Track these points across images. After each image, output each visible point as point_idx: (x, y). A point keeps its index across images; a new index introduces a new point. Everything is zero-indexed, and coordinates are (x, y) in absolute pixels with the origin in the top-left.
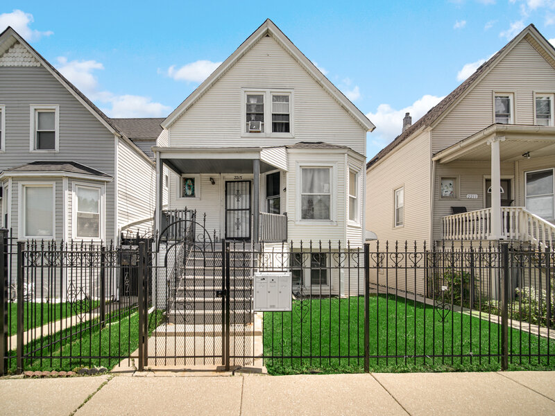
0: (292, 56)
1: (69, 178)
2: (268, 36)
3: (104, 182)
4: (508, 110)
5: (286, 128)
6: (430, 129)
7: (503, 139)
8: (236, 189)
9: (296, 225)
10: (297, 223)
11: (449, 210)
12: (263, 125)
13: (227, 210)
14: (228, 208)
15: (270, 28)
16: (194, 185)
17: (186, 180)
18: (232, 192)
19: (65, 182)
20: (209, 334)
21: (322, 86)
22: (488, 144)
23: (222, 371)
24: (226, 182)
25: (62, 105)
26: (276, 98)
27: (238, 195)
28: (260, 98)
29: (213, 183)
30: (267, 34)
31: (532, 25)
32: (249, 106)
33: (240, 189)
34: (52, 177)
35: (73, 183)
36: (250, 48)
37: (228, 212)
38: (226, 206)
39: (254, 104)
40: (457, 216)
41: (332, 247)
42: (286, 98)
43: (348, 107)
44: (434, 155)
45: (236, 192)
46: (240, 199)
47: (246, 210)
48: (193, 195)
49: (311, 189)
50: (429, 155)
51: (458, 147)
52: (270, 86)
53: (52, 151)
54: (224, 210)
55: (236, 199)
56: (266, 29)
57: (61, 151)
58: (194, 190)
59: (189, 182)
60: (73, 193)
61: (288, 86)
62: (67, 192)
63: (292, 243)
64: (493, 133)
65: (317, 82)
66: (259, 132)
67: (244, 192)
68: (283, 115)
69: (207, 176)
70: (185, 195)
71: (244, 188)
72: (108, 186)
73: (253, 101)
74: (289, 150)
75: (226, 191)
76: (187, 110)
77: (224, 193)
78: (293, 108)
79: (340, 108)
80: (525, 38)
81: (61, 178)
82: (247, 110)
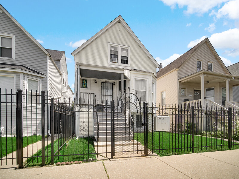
0: (129, 33)
1: (24, 73)
2: (119, 22)
3: (41, 77)
4: (200, 66)
5: (127, 62)
6: (177, 69)
7: (205, 75)
8: (106, 86)
11: (183, 100)
12: (117, 60)
13: (102, 95)
14: (103, 94)
16: (86, 83)
17: (83, 80)
18: (104, 87)
19: (21, 75)
20: (120, 145)
21: (140, 47)
22: (200, 77)
23: (145, 156)
24: (102, 83)
25: (16, 36)
26: (123, 49)
27: (107, 89)
28: (116, 48)
29: (96, 83)
31: (207, 38)
32: (111, 51)
33: (108, 86)
35: (26, 77)
36: (112, 26)
37: (103, 96)
38: (102, 93)
39: (113, 50)
40: (186, 102)
42: (126, 50)
43: (150, 57)
44: (179, 79)
45: (106, 87)
46: (108, 90)
47: (111, 95)
48: (86, 87)
50: (177, 79)
51: (189, 77)
52: (120, 44)
53: (11, 59)
54: (101, 95)
55: (106, 90)
56: (119, 19)
57: (16, 59)
58: (87, 85)
59: (84, 81)
60: (26, 81)
61: (127, 45)
62: (22, 81)
64: (202, 73)
65: (139, 45)
66: (116, 63)
67: (110, 88)
68: (125, 57)
69: (93, 79)
70: (83, 87)
71: (110, 86)
72: (44, 80)
73: (113, 49)
74: (131, 72)
75: (102, 87)
76: (84, 48)
78: (129, 54)
79: (147, 57)
80: (205, 42)
81: (19, 73)
82: (111, 53)
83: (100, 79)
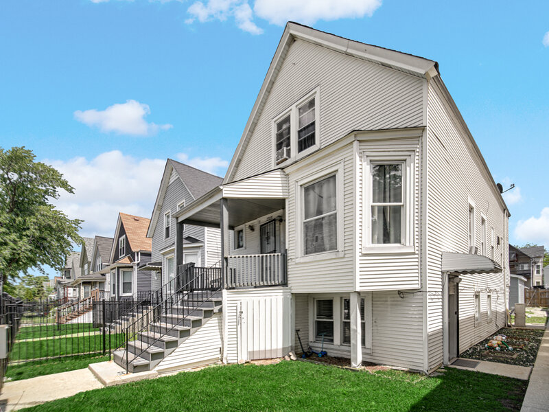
2: (295, 41)
8: (266, 231)
9: (296, 264)
10: (298, 261)
12: (290, 149)
15: (292, 32)
21: (352, 55)
24: (261, 227)
26: (303, 109)
27: (268, 237)
28: (288, 120)
29: (253, 230)
30: (293, 39)
33: (269, 230)
34: (172, 250)
38: (261, 251)
45: (266, 235)
46: (269, 241)
49: (319, 212)
52: (296, 99)
55: (266, 242)
59: (241, 234)
61: (314, 86)
66: (285, 159)
68: (310, 126)
75: (261, 236)
77: (259, 241)
82: (278, 140)
83: (259, 219)
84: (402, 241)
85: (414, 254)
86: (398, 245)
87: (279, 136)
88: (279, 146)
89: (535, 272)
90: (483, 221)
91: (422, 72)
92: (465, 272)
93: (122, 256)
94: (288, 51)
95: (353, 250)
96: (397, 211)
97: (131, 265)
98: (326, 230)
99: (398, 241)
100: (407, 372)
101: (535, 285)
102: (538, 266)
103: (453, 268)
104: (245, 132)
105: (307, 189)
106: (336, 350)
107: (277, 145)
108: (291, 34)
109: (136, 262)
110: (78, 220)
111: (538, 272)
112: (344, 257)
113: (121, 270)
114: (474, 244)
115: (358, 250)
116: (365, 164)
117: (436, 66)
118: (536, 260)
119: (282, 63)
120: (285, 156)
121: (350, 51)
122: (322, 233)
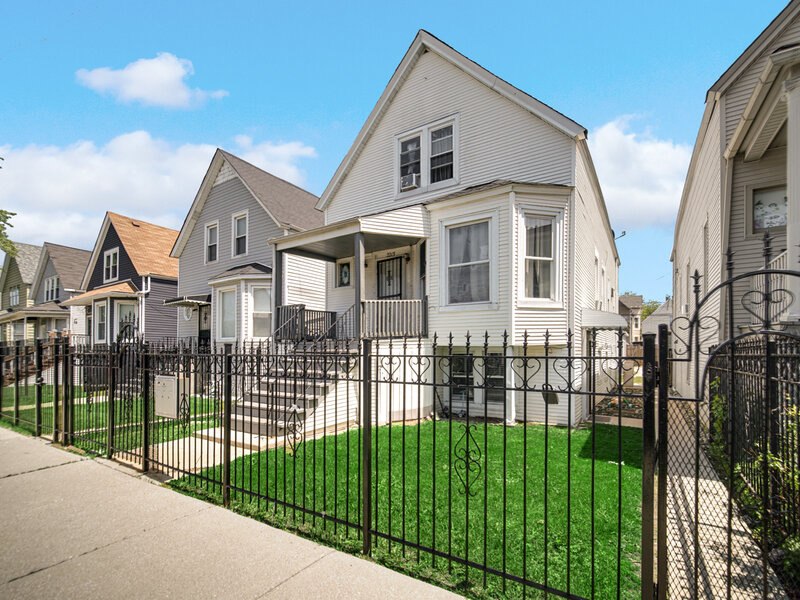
1: (245, 280)
2: (426, 51)
5: (448, 172)
8: (387, 269)
9: (440, 313)
10: (441, 309)
12: (418, 177)
13: (379, 298)
14: (380, 295)
15: (424, 42)
16: (349, 271)
18: (383, 274)
19: (243, 284)
21: (498, 93)
24: (378, 263)
25: (250, 209)
26: (436, 134)
27: (389, 277)
28: (417, 141)
30: (425, 50)
33: (391, 269)
34: (233, 281)
35: (250, 284)
38: (379, 293)
41: (490, 344)
42: (450, 130)
44: (727, 147)
45: (387, 274)
46: (391, 282)
47: (396, 295)
48: (348, 283)
49: (467, 258)
50: (720, 149)
52: (428, 120)
53: (244, 255)
54: (377, 298)
55: (387, 283)
56: (420, 44)
57: (249, 254)
58: (349, 277)
59: (345, 268)
60: (249, 294)
61: (451, 112)
62: (244, 294)
63: (436, 337)
65: (492, 89)
66: (415, 188)
67: (395, 273)
68: (445, 155)
70: (341, 284)
71: (395, 268)
74: (429, 207)
75: (378, 274)
77: (376, 276)
78: (458, 141)
81: (240, 281)
82: (402, 163)
83: (375, 253)
84: (552, 296)
85: (562, 309)
86: (548, 300)
87: (404, 158)
88: (404, 171)
89: (634, 326)
90: (603, 272)
91: (573, 134)
92: (603, 329)
93: (111, 280)
94: (417, 60)
95: (508, 302)
96: (547, 265)
97: (136, 295)
98: (474, 279)
99: (547, 295)
100: (556, 426)
101: (634, 341)
102: (636, 319)
103: (591, 325)
104: (356, 142)
105: (454, 231)
106: (477, 409)
107: (402, 168)
108: (423, 44)
109: (144, 291)
110: (6, 212)
111: (636, 326)
112: (498, 310)
113: (116, 302)
114: (597, 298)
115: (514, 304)
116: (520, 216)
117: (586, 132)
118: (634, 312)
119: (410, 72)
120: (414, 184)
121: (496, 88)
122: (469, 282)
